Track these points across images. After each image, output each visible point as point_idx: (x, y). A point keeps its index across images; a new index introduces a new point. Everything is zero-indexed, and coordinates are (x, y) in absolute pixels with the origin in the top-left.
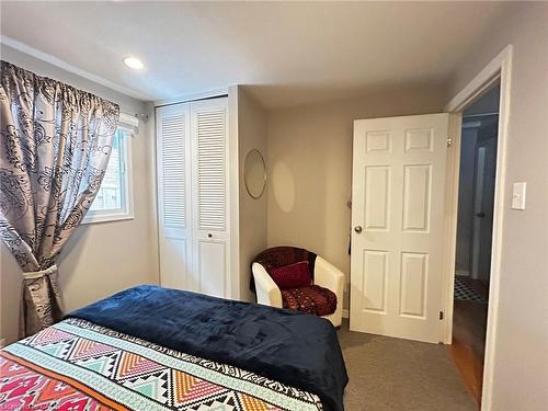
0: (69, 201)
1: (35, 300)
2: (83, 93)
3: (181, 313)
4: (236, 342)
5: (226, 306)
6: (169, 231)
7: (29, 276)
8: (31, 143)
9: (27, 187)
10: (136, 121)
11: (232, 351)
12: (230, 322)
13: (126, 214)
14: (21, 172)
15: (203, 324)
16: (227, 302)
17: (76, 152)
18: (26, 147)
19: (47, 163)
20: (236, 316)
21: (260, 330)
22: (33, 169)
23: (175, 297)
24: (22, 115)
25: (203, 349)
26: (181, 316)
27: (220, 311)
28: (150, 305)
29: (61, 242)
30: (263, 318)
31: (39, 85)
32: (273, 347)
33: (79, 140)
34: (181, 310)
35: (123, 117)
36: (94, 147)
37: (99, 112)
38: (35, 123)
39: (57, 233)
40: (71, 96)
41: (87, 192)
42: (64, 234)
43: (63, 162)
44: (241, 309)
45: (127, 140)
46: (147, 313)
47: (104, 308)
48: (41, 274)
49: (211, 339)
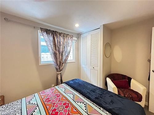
0: (64, 58)
1: (59, 78)
2: (67, 34)
3: (87, 88)
4: (104, 101)
5: (99, 89)
6: (83, 66)
7: (58, 73)
8: (59, 46)
9: (58, 55)
10: (76, 39)
11: (103, 104)
12: (101, 95)
13: (74, 61)
14: (57, 52)
15: (93, 93)
16: (99, 88)
17: (65, 47)
18: (58, 47)
19: (61, 50)
20: (103, 93)
21: (112, 100)
22: (59, 51)
23: (85, 83)
24: (58, 41)
25: (94, 100)
26: (87, 89)
27: (98, 90)
28: (80, 84)
29: (63, 66)
30: (112, 96)
31: (60, 34)
32: (117, 107)
33: (66, 45)
34: (87, 87)
35: (74, 38)
36: (68, 46)
37: (69, 38)
38: (59, 42)
39: (62, 64)
40: (65, 35)
41: (67, 56)
42: (63, 65)
43: (64, 50)
44: (104, 91)
45: (74, 44)
46: (79, 86)
47: (70, 82)
48: (59, 73)
49: (96, 98)
